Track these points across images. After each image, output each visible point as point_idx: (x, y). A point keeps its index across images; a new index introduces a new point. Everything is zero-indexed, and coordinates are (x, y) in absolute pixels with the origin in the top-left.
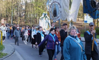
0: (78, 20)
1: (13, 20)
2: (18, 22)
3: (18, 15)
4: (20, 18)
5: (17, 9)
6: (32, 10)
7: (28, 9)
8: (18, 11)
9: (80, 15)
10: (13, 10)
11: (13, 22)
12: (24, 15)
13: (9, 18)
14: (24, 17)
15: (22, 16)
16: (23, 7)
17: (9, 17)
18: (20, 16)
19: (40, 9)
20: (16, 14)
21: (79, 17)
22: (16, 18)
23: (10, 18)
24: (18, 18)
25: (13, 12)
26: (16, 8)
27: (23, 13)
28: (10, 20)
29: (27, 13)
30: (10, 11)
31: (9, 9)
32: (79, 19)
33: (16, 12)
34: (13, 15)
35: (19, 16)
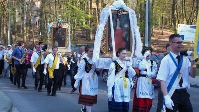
0: (162, 34)
1: (13, 33)
2: (25, 37)
3: (25, 23)
4: (28, 28)
5: (23, 9)
6: (56, 11)
7: (47, 8)
8: (25, 12)
9: (165, 24)
10: (14, 10)
11: (14, 37)
12: (40, 22)
13: (3, 29)
14: (38, 26)
15: (34, 25)
16: (36, 3)
17: (3, 27)
18: (30, 25)
20: (20, 19)
21: (164, 28)
22: (19, 27)
23: (5, 28)
24: (25, 29)
25: (14, 14)
26: (21, 5)
27: (35, 17)
28: (5, 33)
29: (46, 18)
30: (6, 13)
31: (4, 7)
32: (164, 32)
33: (20, 14)
34: (13, 21)
35: (27, 24)
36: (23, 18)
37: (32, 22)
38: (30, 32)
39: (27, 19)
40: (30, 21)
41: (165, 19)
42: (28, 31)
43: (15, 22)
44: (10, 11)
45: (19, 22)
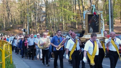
1: (30, 27)
2: (37, 29)
3: (37, 21)
4: (39, 24)
5: (35, 13)
7: (49, 11)
8: (36, 14)
10: (30, 14)
11: (31, 29)
12: (45, 20)
14: (44, 22)
15: (42, 22)
16: (43, 9)
18: (39, 22)
19: (66, 10)
22: (33, 24)
23: (25, 25)
24: (37, 24)
25: (30, 16)
26: (34, 11)
27: (43, 17)
28: (26, 27)
29: (49, 17)
30: (25, 16)
31: (25, 12)
33: (33, 16)
35: (38, 22)
36: (35, 18)
37: (41, 20)
38: (40, 26)
39: (38, 19)
40: (40, 19)
42: (39, 25)
43: (31, 21)
44: (28, 14)
45: (33, 20)
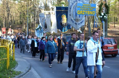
0: (115, 27)
1: (29, 28)
3: (35, 22)
5: (34, 14)
8: (35, 16)
10: (29, 15)
11: (29, 30)
13: (24, 26)
16: (42, 11)
17: (24, 25)
20: (33, 20)
21: (116, 23)
22: (32, 25)
23: (25, 26)
24: (36, 25)
25: (30, 18)
26: (33, 12)
28: (25, 28)
30: (25, 17)
31: (24, 13)
32: (116, 25)
33: (33, 17)
34: (29, 21)
35: (37, 23)
39: (37, 20)
41: (117, 18)
43: (30, 22)
44: (27, 16)
45: (32, 22)
